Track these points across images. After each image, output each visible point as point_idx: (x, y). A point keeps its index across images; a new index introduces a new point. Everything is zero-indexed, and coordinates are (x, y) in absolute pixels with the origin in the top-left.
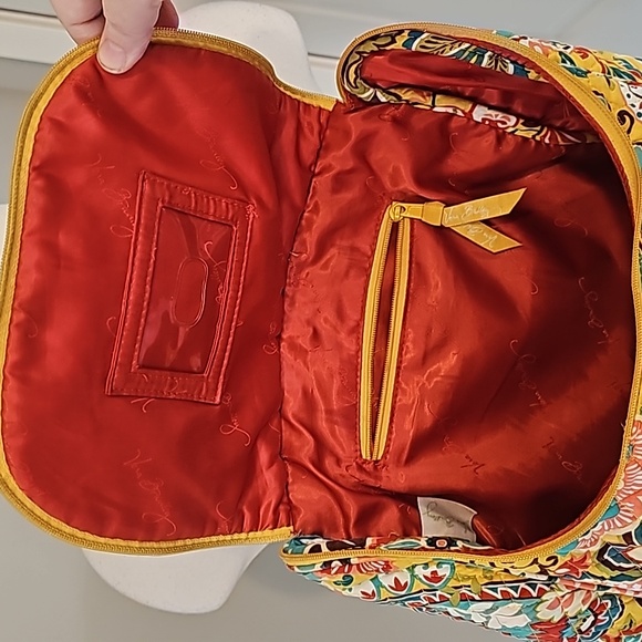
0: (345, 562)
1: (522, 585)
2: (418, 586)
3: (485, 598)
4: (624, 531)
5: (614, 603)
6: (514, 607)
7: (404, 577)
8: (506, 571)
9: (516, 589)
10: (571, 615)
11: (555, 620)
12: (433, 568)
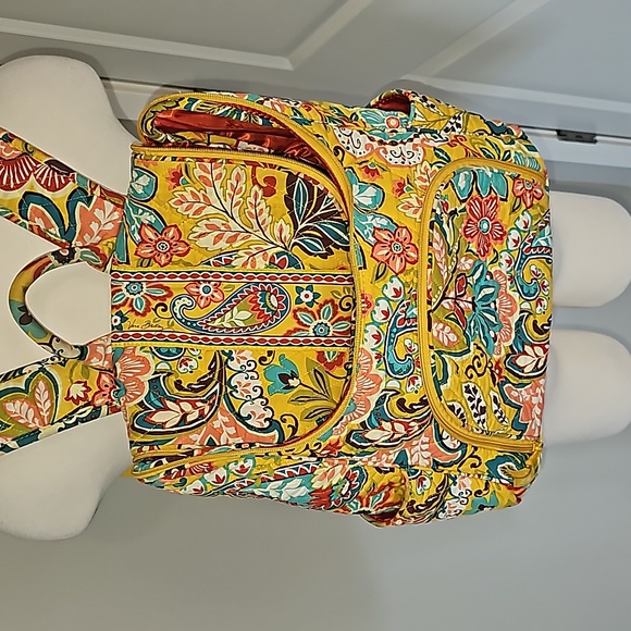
0: (181, 468)
1: (300, 466)
2: (232, 477)
3: (277, 478)
4: (361, 420)
5: (361, 472)
6: (297, 481)
7: (222, 473)
8: (290, 458)
9: (296, 469)
10: (334, 483)
11: (325, 488)
12: (241, 463)
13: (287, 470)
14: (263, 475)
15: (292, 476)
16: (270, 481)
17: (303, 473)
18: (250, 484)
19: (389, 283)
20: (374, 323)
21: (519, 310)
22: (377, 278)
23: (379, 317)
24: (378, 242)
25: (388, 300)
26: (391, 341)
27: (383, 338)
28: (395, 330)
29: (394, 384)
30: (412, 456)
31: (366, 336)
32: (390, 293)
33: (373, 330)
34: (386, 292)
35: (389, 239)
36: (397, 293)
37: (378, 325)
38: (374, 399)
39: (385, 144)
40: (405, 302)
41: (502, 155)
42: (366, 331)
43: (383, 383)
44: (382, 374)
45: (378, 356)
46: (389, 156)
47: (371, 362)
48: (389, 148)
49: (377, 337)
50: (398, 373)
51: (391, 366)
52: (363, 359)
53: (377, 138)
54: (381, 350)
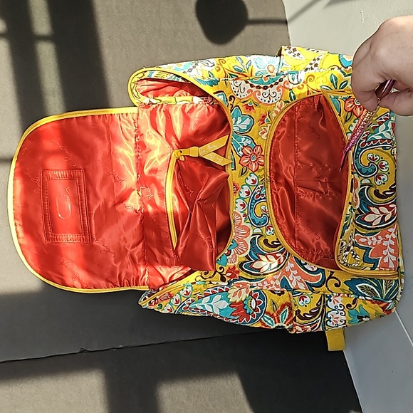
0: (155, 299)
1: (219, 288)
2: (183, 299)
3: (206, 295)
4: (245, 255)
5: (260, 293)
6: (219, 297)
7: (178, 297)
8: (211, 283)
9: (216, 289)
10: (243, 299)
11: (237, 301)
12: (185, 289)
13: (210, 290)
14: (198, 295)
15: (214, 293)
16: (202, 298)
17: (221, 291)
18: (193, 301)
19: (249, 177)
20: (240, 198)
21: (359, 185)
22: (242, 174)
23: (243, 195)
24: (244, 155)
25: (249, 186)
26: (252, 207)
27: (246, 206)
28: (254, 201)
29: (258, 231)
30: (291, 281)
31: (236, 205)
32: (249, 182)
33: (240, 201)
34: (247, 181)
35: (249, 152)
36: (254, 182)
37: (243, 199)
38: (248, 240)
39: (260, 88)
40: (259, 186)
41: (338, 85)
42: (236, 203)
43: (251, 231)
44: (249, 225)
45: (245, 216)
46: (261, 97)
47: (241, 219)
48: (262, 91)
49: (243, 205)
50: (258, 224)
51: (253, 221)
52: (236, 217)
53: (256, 85)
54: (246, 212)
